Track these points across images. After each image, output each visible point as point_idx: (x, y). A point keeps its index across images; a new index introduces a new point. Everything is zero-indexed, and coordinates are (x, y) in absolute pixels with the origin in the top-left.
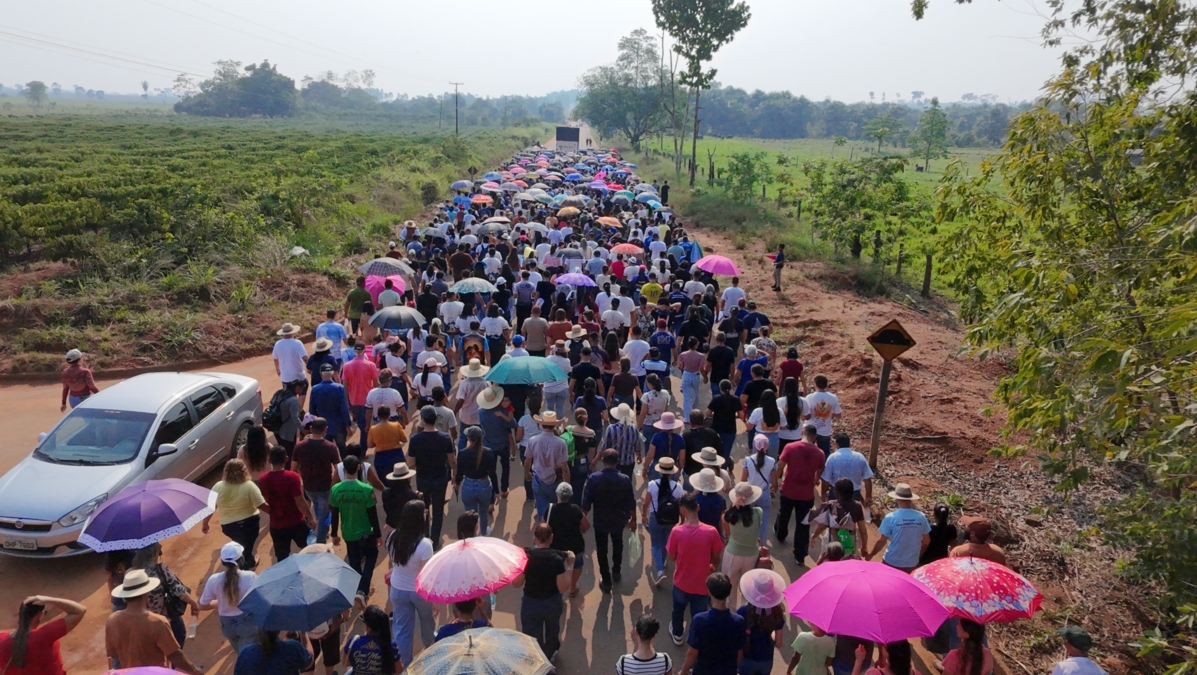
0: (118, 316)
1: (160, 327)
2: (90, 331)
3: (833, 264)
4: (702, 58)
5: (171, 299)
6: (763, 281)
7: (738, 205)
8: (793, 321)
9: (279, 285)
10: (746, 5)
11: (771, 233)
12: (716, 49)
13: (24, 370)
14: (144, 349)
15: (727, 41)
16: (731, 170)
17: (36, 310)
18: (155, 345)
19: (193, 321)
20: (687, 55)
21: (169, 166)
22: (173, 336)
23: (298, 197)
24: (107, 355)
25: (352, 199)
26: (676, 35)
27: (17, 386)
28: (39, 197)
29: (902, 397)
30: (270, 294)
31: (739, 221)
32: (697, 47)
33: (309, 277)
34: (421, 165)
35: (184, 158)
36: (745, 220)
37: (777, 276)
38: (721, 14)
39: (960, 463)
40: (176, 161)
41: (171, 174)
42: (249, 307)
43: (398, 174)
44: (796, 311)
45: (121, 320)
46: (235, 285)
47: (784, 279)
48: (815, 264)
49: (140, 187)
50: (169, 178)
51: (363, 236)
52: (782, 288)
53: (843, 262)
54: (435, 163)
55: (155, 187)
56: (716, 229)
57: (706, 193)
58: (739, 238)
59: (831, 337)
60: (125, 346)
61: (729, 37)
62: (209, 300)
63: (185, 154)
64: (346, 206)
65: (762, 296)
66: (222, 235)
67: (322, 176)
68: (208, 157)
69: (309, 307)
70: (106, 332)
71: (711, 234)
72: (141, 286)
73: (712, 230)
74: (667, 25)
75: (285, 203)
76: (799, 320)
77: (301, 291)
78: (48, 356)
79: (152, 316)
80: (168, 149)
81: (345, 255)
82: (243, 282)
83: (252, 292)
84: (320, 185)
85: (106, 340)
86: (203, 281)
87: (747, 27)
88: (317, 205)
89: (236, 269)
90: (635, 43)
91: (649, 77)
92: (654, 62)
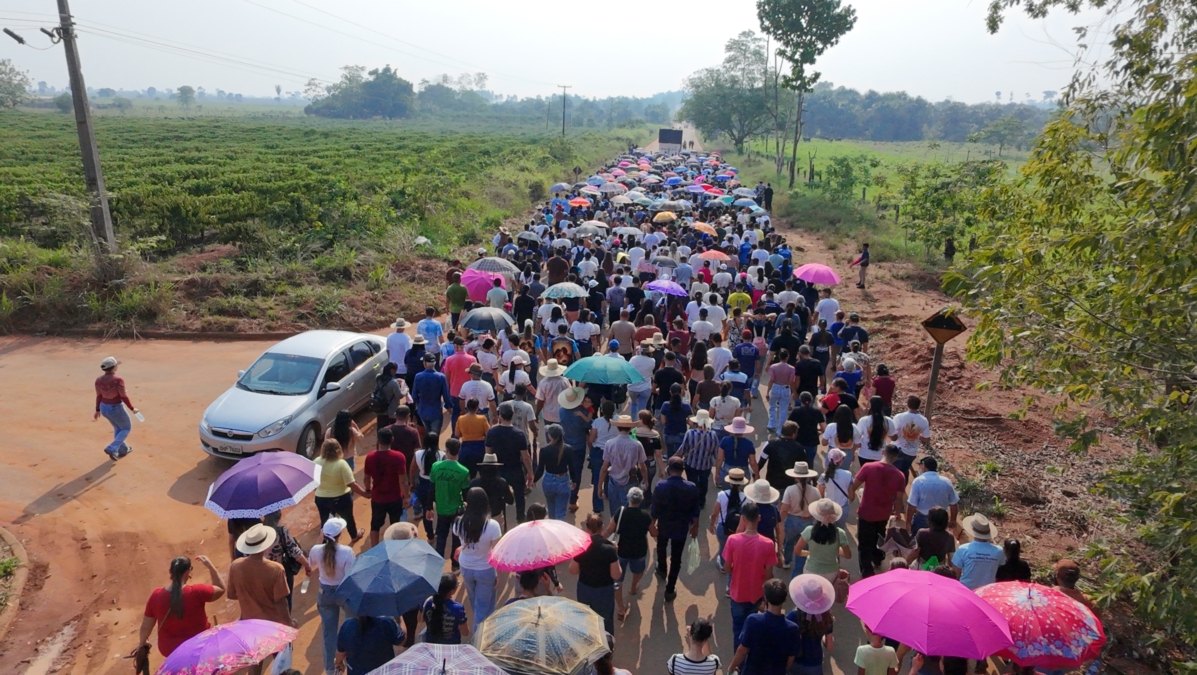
0: (279, 289)
1: (313, 299)
2: (259, 301)
3: (923, 265)
4: (806, 62)
5: (321, 277)
6: (849, 278)
7: (835, 207)
8: (873, 316)
9: (407, 269)
10: (852, 9)
11: (864, 234)
12: (820, 52)
13: (210, 330)
14: (301, 317)
15: (832, 44)
16: (829, 173)
17: (217, 282)
18: (310, 314)
19: (339, 295)
20: (791, 59)
21: (309, 164)
22: (323, 307)
23: (422, 193)
24: (273, 320)
25: (466, 195)
26: (780, 40)
27: (205, 343)
28: (208, 190)
29: (962, 383)
30: (400, 276)
31: (832, 223)
32: (801, 50)
33: (432, 263)
34: (529, 165)
35: (319, 157)
36: (839, 221)
37: (863, 274)
38: (827, 18)
39: (1010, 441)
40: (314, 160)
41: (311, 172)
42: (383, 286)
43: (508, 173)
44: (877, 307)
45: (282, 293)
46: (371, 268)
47: (869, 278)
48: (905, 265)
49: (289, 183)
50: (310, 175)
51: (477, 228)
52: (866, 286)
53: (934, 264)
54: (543, 162)
55: (301, 183)
56: (810, 230)
57: (804, 195)
58: (832, 240)
59: (907, 331)
60: (286, 314)
61: (834, 40)
62: (350, 279)
63: (321, 154)
64: (463, 202)
65: (847, 292)
66: (359, 224)
67: (444, 174)
68: (340, 156)
69: (432, 288)
70: (271, 302)
71: (805, 235)
72: (297, 265)
73: (806, 231)
74: (772, 29)
75: (411, 198)
76: (879, 315)
77: (425, 274)
78: (228, 320)
79: (307, 291)
80: (305, 149)
81: (461, 246)
82: (379, 265)
83: (384, 273)
84: (441, 182)
85: (271, 308)
86: (346, 263)
87: (853, 30)
88: (438, 200)
89: (372, 254)
90: (743, 45)
91: (755, 79)
92: (761, 63)
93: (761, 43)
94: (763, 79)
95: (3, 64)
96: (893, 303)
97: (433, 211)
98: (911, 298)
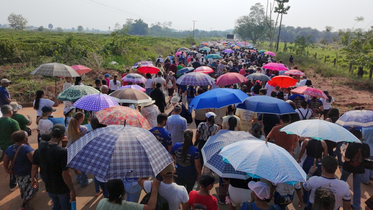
3: (352, 79)
4: (285, 2)
43: (167, 44)
48: (343, 78)
57: (283, 53)
66: (80, 54)
90: (256, 8)
91: (261, 19)
92: (263, 14)
93: (263, 7)
94: (263, 19)
95: (19, 16)
96: (350, 96)
97: (126, 52)
98: (359, 94)
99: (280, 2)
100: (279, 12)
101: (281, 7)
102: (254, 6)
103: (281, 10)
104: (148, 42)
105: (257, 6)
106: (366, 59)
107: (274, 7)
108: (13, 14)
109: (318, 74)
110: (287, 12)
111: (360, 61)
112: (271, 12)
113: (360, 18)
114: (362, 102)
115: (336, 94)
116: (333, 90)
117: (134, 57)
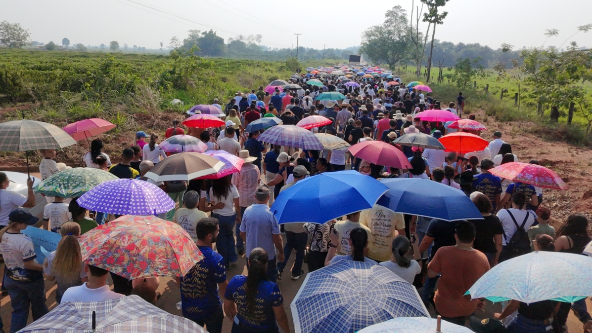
3: (542, 124)
4: (439, 5)
20: (429, 4)
23: (185, 72)
48: (528, 124)
57: (439, 84)
75: (178, 76)
77: (163, 123)
83: (125, 120)
86: (93, 112)
90: (395, 13)
91: (402, 31)
92: (405, 23)
93: (405, 12)
94: (406, 31)
95: (16, 25)
96: (539, 150)
97: (194, 85)
98: (552, 147)
99: (432, 5)
100: (431, 21)
101: (434, 12)
102: (391, 10)
103: (433, 18)
104: (226, 68)
105: (395, 10)
106: (562, 94)
107: (423, 14)
108: (5, 23)
109: (490, 117)
110: (443, 20)
111: (553, 96)
112: (418, 20)
113: (552, 31)
114: (557, 160)
115: (518, 147)
116: (514, 142)
117: (206, 92)
